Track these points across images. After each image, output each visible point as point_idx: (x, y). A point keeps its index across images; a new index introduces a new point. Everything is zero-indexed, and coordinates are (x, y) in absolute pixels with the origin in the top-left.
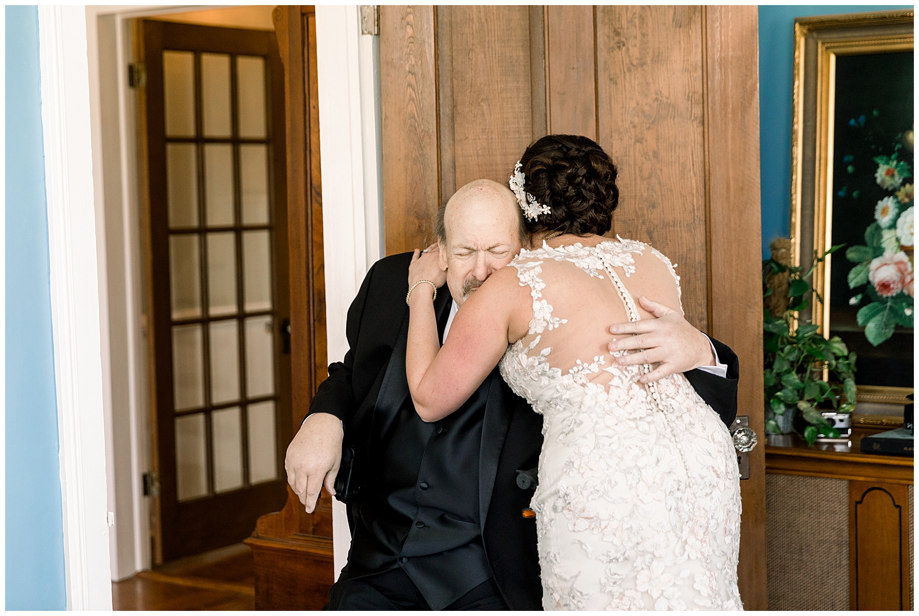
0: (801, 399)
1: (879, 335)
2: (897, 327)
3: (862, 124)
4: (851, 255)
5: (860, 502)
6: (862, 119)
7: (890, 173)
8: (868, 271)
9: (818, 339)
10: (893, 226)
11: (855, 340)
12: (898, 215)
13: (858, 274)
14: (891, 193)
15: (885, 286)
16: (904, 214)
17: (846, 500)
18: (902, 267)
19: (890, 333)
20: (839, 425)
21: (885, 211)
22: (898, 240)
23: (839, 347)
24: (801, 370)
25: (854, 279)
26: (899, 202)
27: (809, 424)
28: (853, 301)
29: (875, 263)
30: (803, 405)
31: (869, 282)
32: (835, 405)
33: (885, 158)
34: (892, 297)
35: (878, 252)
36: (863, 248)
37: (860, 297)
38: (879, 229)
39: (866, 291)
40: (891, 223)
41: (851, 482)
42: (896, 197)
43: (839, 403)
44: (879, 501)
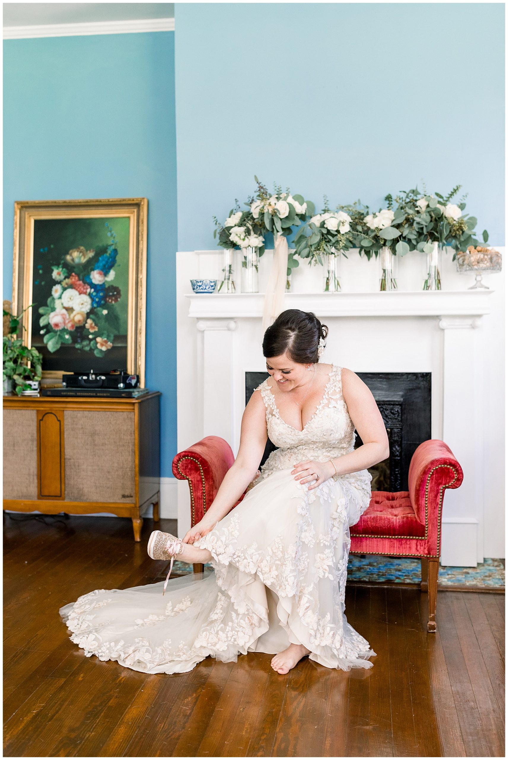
0: (15, 373)
1: (54, 347)
2: (62, 344)
3: (46, 252)
4: (41, 311)
5: (42, 420)
6: (46, 249)
7: (59, 274)
8: (49, 318)
9: (25, 348)
10: (60, 298)
11: (42, 350)
12: (62, 293)
13: (44, 320)
14: (59, 283)
15: (57, 325)
16: (65, 292)
17: (35, 420)
18: (64, 316)
19: (58, 346)
20: (33, 387)
21: (56, 291)
22: (62, 304)
23: (35, 353)
24: (15, 361)
25: (42, 322)
26: (63, 287)
27: (19, 385)
28: (42, 332)
29: (52, 314)
30: (16, 377)
31: (49, 324)
32: (32, 377)
33: (56, 267)
34: (60, 330)
35: (53, 309)
36: (46, 308)
37: (45, 330)
38: (54, 299)
39: (48, 327)
40: (59, 296)
41: (38, 411)
42: (61, 285)
43: (34, 376)
44: (51, 420)
